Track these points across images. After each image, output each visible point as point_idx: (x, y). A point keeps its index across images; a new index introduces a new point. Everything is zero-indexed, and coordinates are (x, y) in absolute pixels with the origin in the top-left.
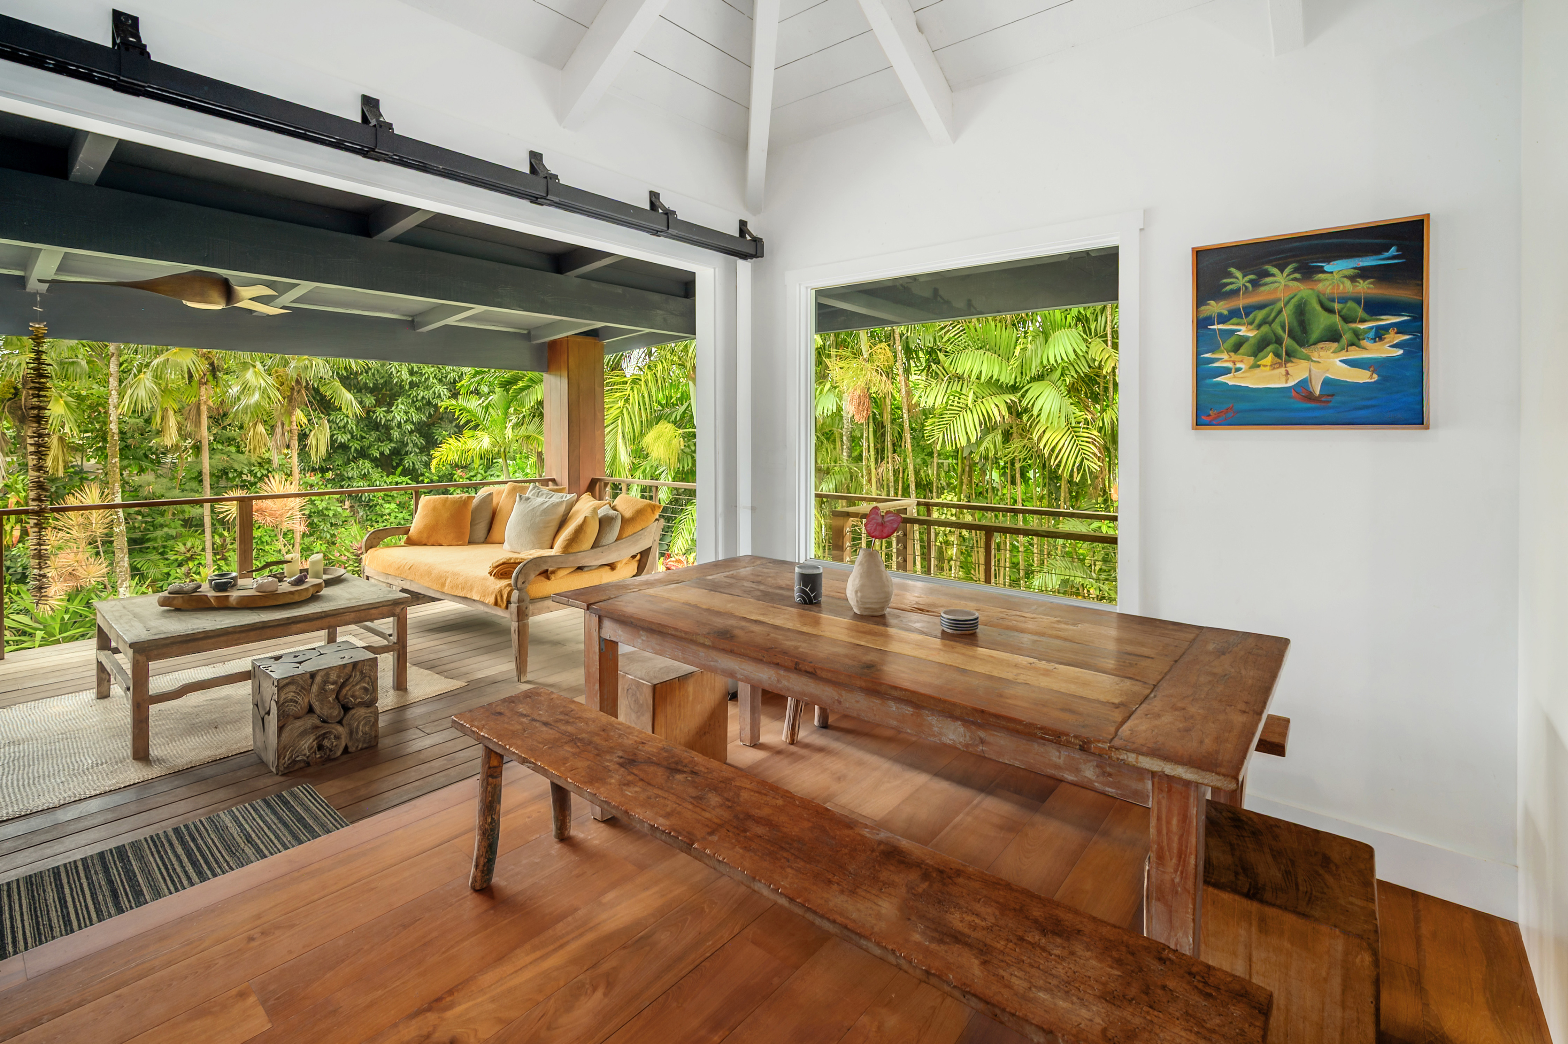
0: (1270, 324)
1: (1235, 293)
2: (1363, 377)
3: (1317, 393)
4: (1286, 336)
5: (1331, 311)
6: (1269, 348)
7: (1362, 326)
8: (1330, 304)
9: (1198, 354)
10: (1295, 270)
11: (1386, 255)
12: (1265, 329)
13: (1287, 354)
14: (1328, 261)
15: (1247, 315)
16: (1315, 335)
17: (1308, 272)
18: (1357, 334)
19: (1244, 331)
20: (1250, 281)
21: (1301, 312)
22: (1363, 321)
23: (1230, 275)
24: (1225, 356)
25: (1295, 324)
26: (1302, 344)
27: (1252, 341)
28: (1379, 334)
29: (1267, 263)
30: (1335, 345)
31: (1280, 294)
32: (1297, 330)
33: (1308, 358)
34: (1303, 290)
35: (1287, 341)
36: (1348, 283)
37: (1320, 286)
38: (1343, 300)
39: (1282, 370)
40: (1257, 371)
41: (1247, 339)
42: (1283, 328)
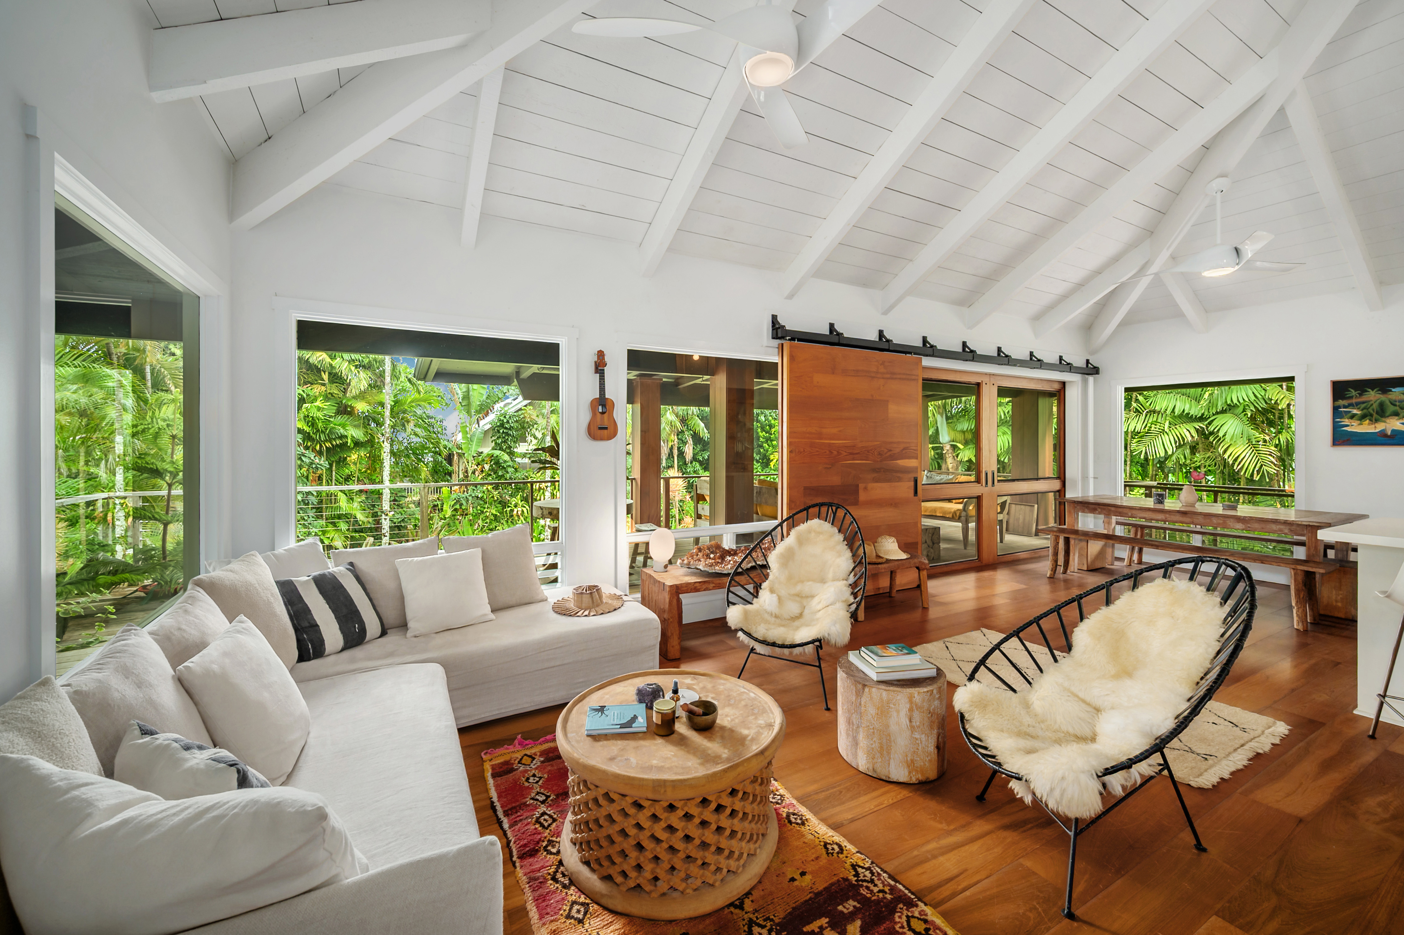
0: (1367, 409)
1: (1351, 397)
3: (1389, 434)
5: (1395, 405)
6: (1367, 418)
8: (1395, 403)
9: (1334, 419)
10: (1379, 391)
12: (1365, 411)
13: (1375, 420)
14: (1394, 388)
15: (1357, 406)
16: (1388, 414)
17: (1385, 392)
19: (1355, 411)
20: (1358, 394)
21: (1382, 405)
23: (1349, 391)
24: (1347, 420)
25: (1379, 409)
26: (1382, 417)
27: (1359, 415)
29: (1366, 387)
30: (1397, 417)
31: (1372, 398)
32: (1380, 411)
33: (1385, 422)
34: (1383, 398)
35: (1375, 415)
36: (1402, 395)
37: (1390, 397)
38: (1400, 402)
39: (1373, 426)
40: (1361, 426)
41: (1357, 414)
42: (1373, 410)
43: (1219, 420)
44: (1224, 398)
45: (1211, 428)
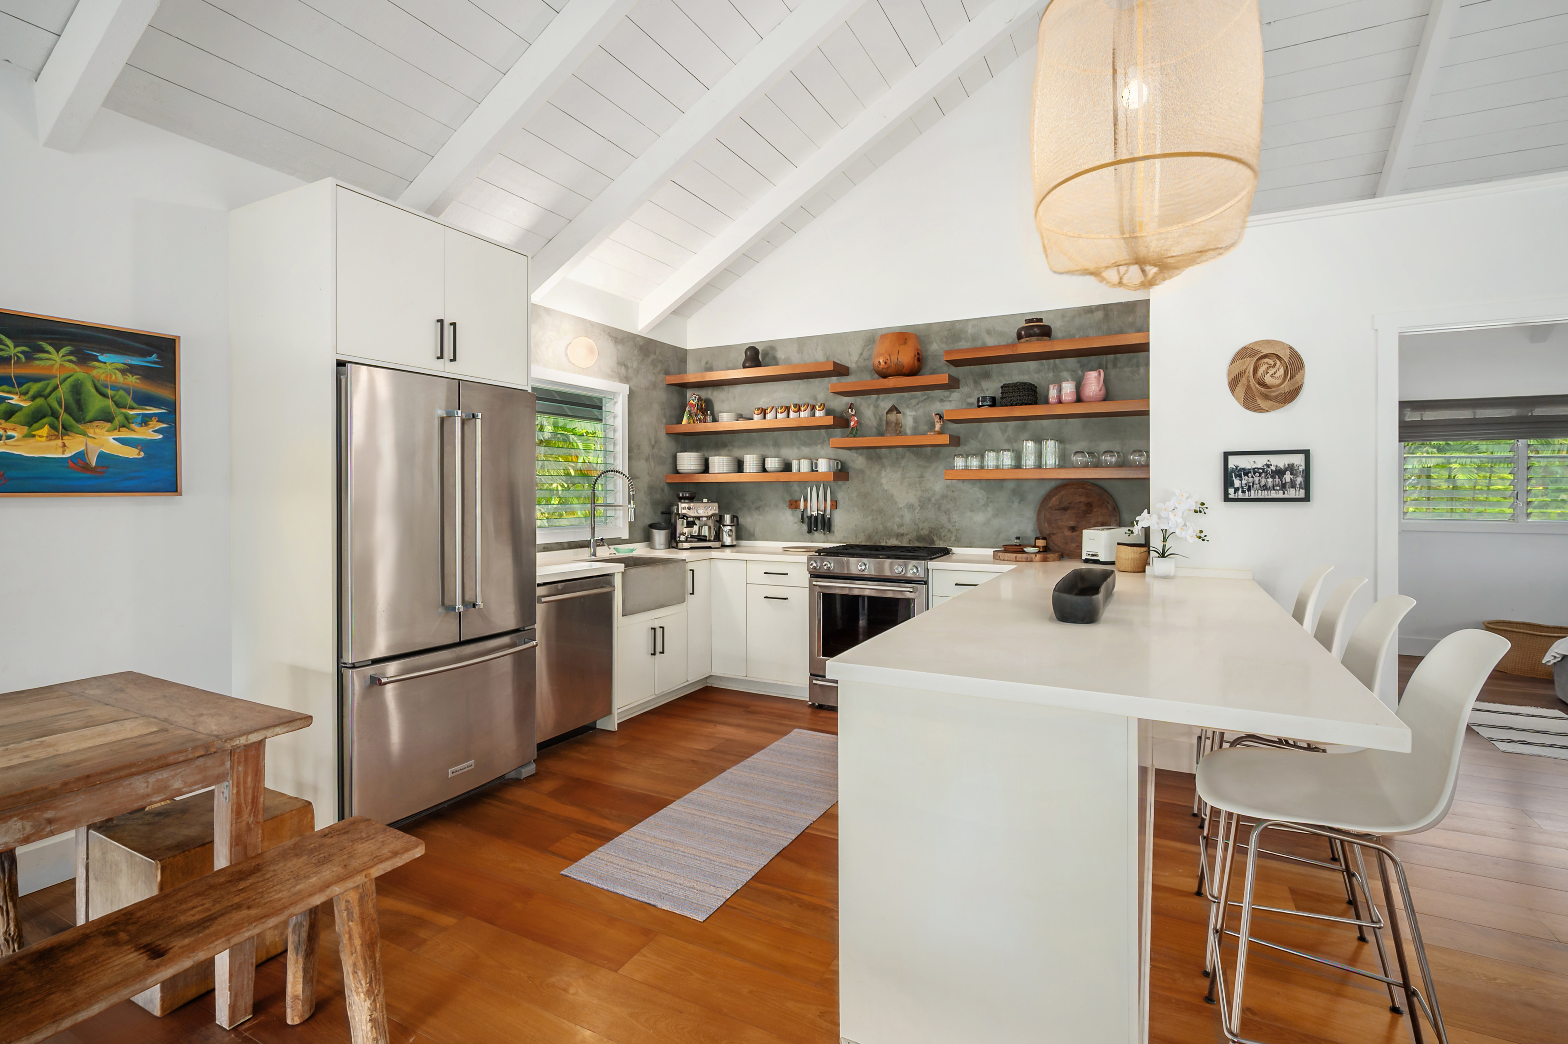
0: (45, 397)
1: (6, 360)
2: (132, 453)
3: (94, 464)
4: (62, 411)
5: (104, 395)
6: (45, 420)
7: (132, 412)
8: (104, 390)
10: (71, 353)
11: (149, 359)
12: (40, 401)
13: (63, 427)
14: (102, 352)
15: (20, 385)
16: (90, 415)
17: (84, 359)
18: (127, 418)
19: (16, 400)
20: (23, 352)
21: (77, 390)
22: (132, 408)
25: (70, 401)
26: (78, 421)
27: (24, 411)
28: (145, 421)
29: (44, 340)
30: (108, 425)
31: (55, 371)
32: (74, 406)
33: (84, 434)
34: (79, 373)
35: (64, 416)
36: (119, 374)
37: (95, 373)
38: (115, 388)
39: (59, 442)
40: (32, 440)
41: (20, 408)
42: (60, 403)
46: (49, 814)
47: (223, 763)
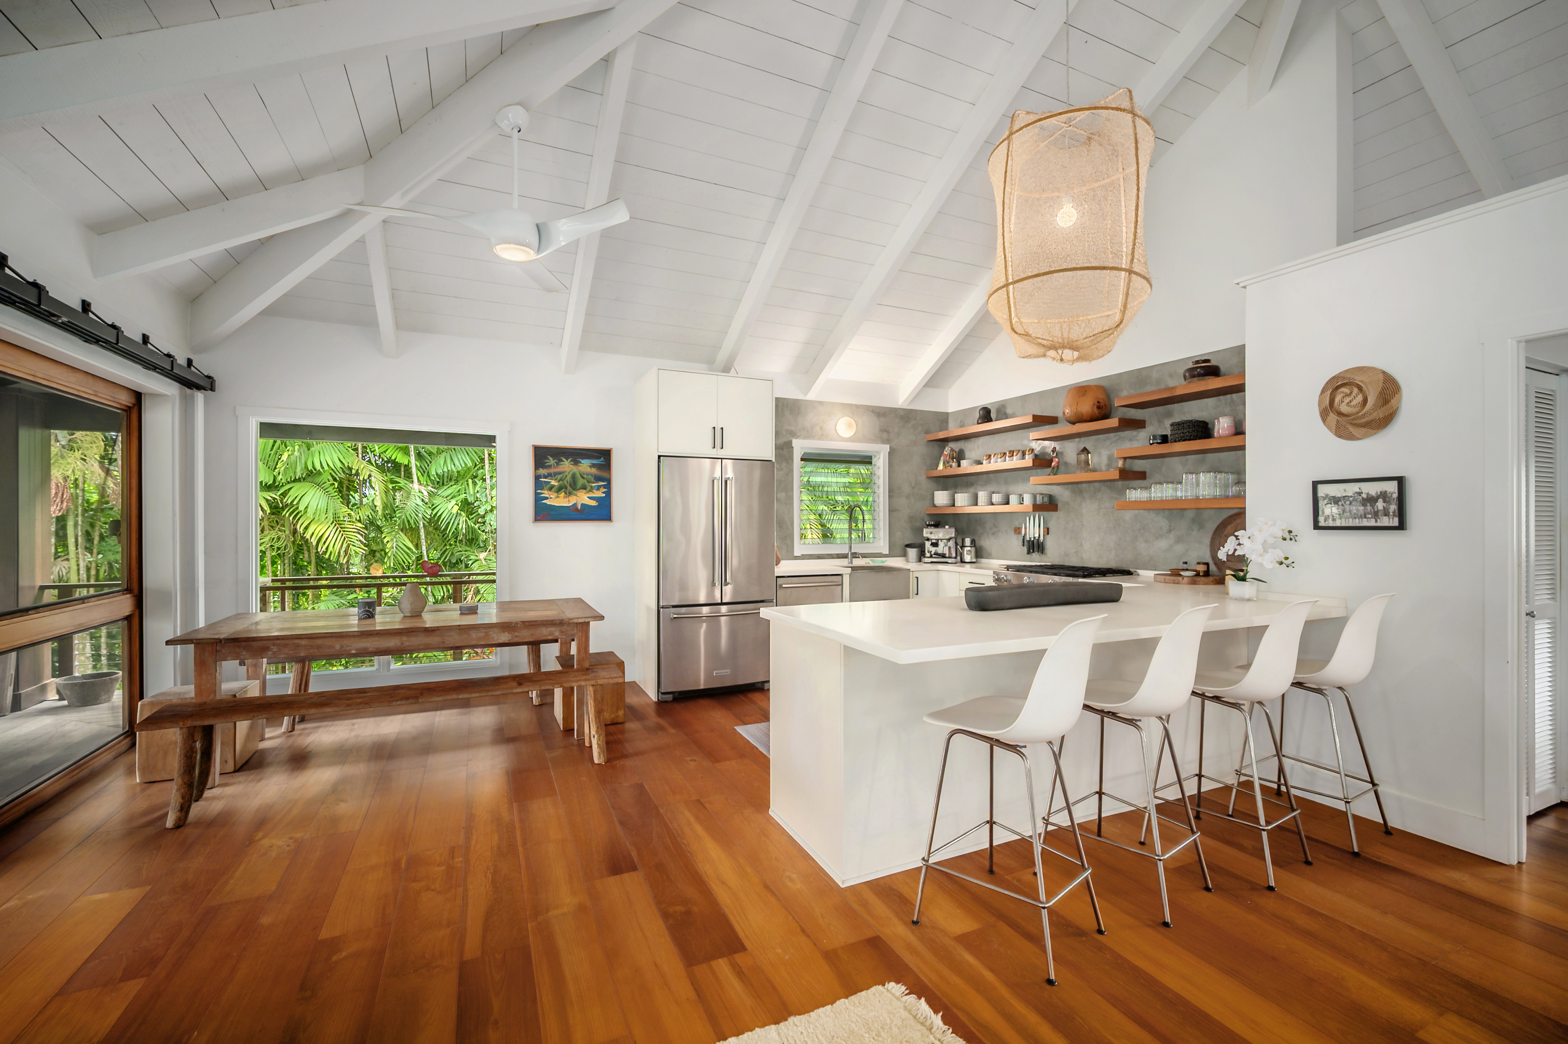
0: (563, 480)
1: (550, 466)
2: (593, 503)
3: (579, 508)
4: (568, 486)
5: (583, 478)
6: (563, 490)
7: (593, 485)
8: (583, 475)
9: (536, 490)
10: (571, 461)
11: (600, 460)
12: (561, 482)
13: (569, 493)
14: (583, 459)
15: (555, 476)
16: (579, 487)
17: (576, 463)
18: (591, 487)
19: (553, 483)
20: (556, 462)
21: (574, 476)
22: (593, 483)
23: (548, 459)
24: (546, 492)
25: (572, 482)
26: (574, 490)
27: (556, 487)
28: (598, 488)
29: (563, 456)
30: (585, 491)
31: (566, 469)
32: (572, 484)
33: (576, 495)
34: (575, 469)
35: (569, 488)
36: (589, 468)
37: (580, 468)
38: (587, 474)
39: (567, 499)
40: (558, 499)
41: (555, 486)
42: (567, 482)
43: (297, 491)
44: (303, 462)
45: (288, 500)
46: (516, 634)
47: (573, 630)
